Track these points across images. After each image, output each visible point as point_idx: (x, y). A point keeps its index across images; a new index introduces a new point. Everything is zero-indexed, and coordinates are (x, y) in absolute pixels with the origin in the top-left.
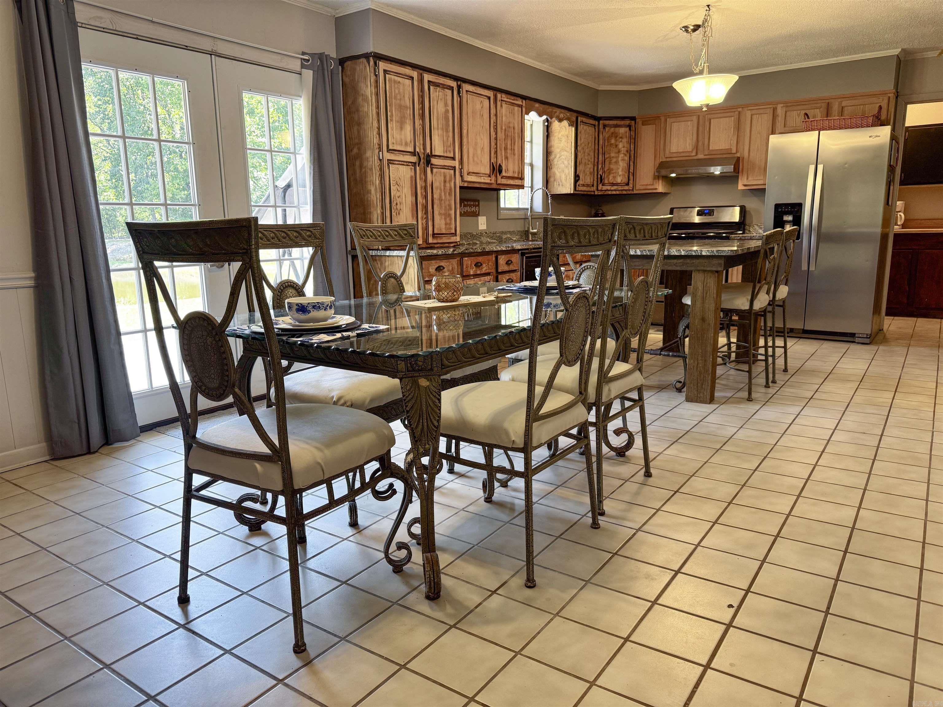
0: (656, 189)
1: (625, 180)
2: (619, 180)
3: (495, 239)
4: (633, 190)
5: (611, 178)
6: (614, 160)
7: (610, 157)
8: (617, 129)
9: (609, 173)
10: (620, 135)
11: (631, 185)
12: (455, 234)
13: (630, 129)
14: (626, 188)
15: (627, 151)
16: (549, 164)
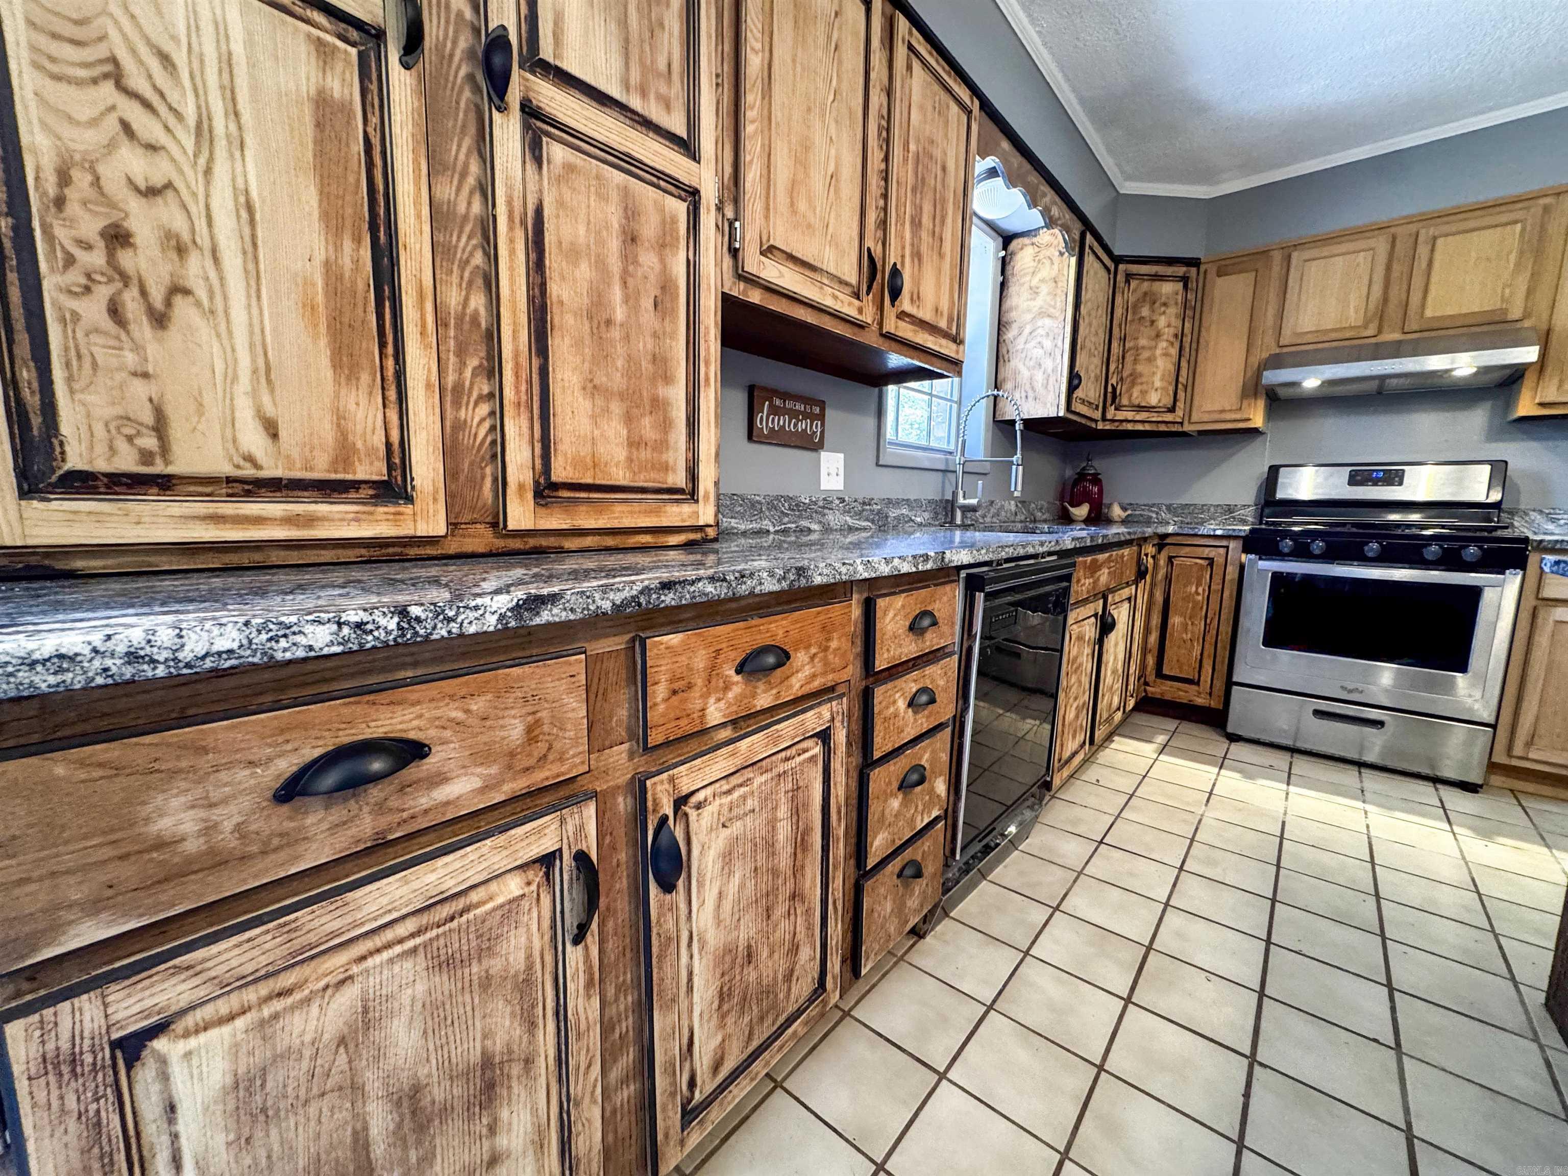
0: (1249, 420)
1: (1168, 401)
2: (1153, 399)
3: (867, 520)
4: (1182, 423)
5: (1135, 395)
6: (1145, 354)
7: (1136, 348)
8: (1157, 284)
9: (1133, 384)
10: (1163, 299)
11: (1179, 412)
12: (691, 494)
13: (1186, 287)
14: (1169, 417)
15: (1176, 336)
16: (1003, 350)
